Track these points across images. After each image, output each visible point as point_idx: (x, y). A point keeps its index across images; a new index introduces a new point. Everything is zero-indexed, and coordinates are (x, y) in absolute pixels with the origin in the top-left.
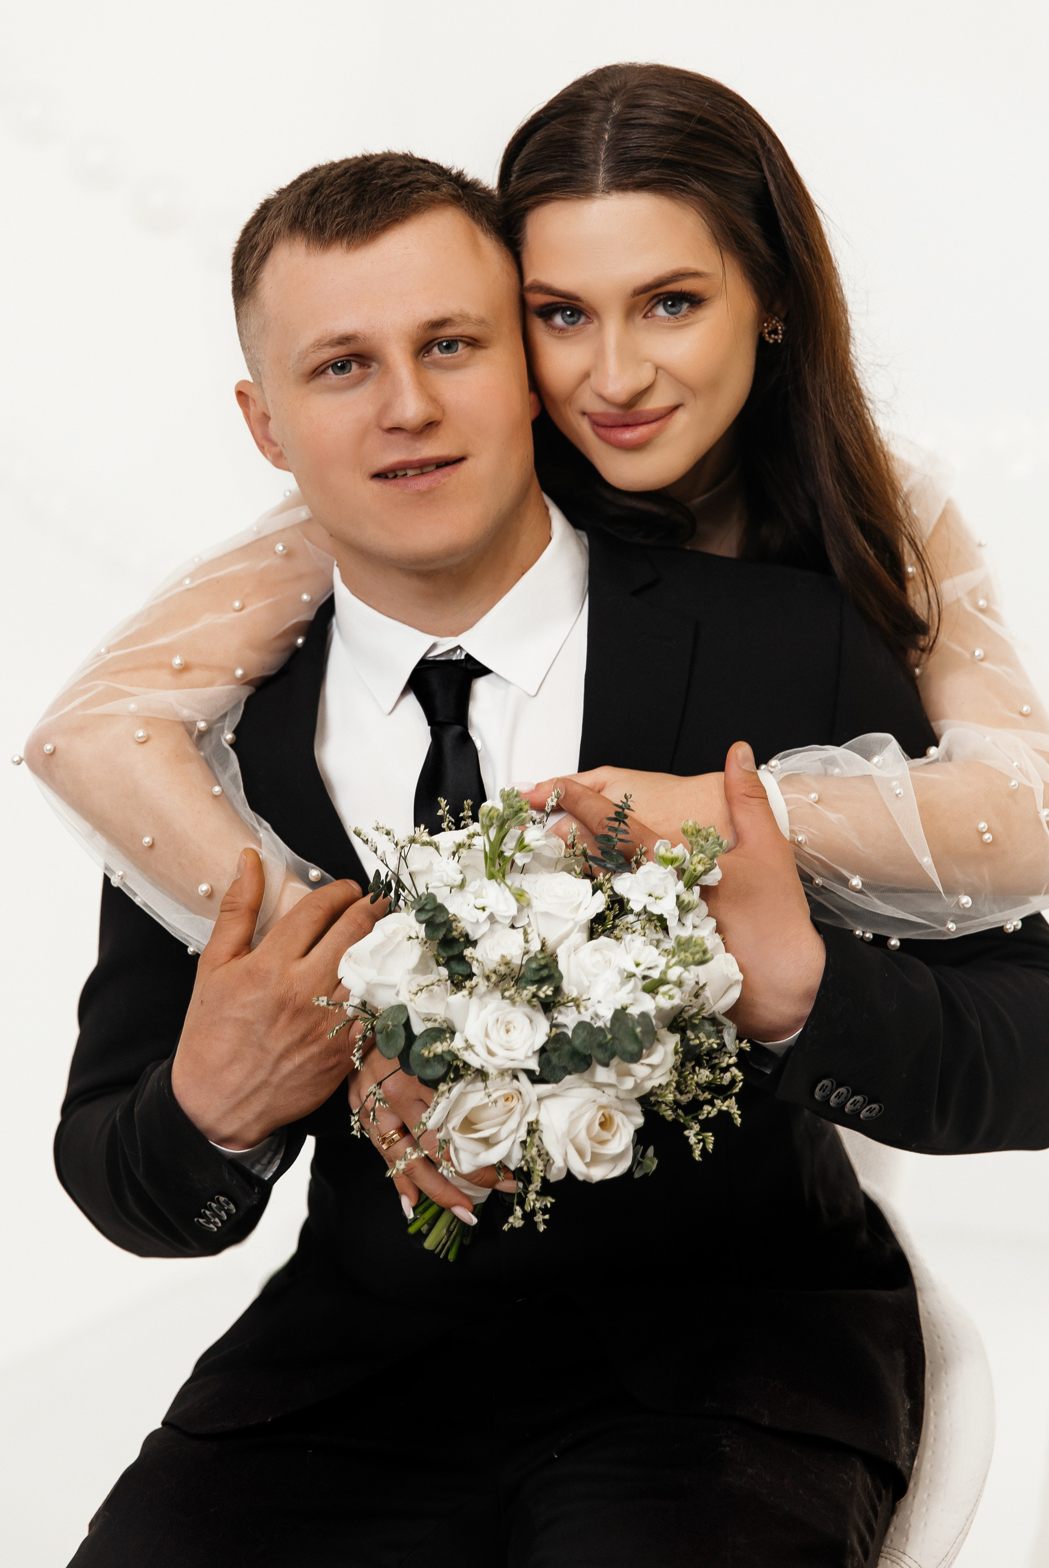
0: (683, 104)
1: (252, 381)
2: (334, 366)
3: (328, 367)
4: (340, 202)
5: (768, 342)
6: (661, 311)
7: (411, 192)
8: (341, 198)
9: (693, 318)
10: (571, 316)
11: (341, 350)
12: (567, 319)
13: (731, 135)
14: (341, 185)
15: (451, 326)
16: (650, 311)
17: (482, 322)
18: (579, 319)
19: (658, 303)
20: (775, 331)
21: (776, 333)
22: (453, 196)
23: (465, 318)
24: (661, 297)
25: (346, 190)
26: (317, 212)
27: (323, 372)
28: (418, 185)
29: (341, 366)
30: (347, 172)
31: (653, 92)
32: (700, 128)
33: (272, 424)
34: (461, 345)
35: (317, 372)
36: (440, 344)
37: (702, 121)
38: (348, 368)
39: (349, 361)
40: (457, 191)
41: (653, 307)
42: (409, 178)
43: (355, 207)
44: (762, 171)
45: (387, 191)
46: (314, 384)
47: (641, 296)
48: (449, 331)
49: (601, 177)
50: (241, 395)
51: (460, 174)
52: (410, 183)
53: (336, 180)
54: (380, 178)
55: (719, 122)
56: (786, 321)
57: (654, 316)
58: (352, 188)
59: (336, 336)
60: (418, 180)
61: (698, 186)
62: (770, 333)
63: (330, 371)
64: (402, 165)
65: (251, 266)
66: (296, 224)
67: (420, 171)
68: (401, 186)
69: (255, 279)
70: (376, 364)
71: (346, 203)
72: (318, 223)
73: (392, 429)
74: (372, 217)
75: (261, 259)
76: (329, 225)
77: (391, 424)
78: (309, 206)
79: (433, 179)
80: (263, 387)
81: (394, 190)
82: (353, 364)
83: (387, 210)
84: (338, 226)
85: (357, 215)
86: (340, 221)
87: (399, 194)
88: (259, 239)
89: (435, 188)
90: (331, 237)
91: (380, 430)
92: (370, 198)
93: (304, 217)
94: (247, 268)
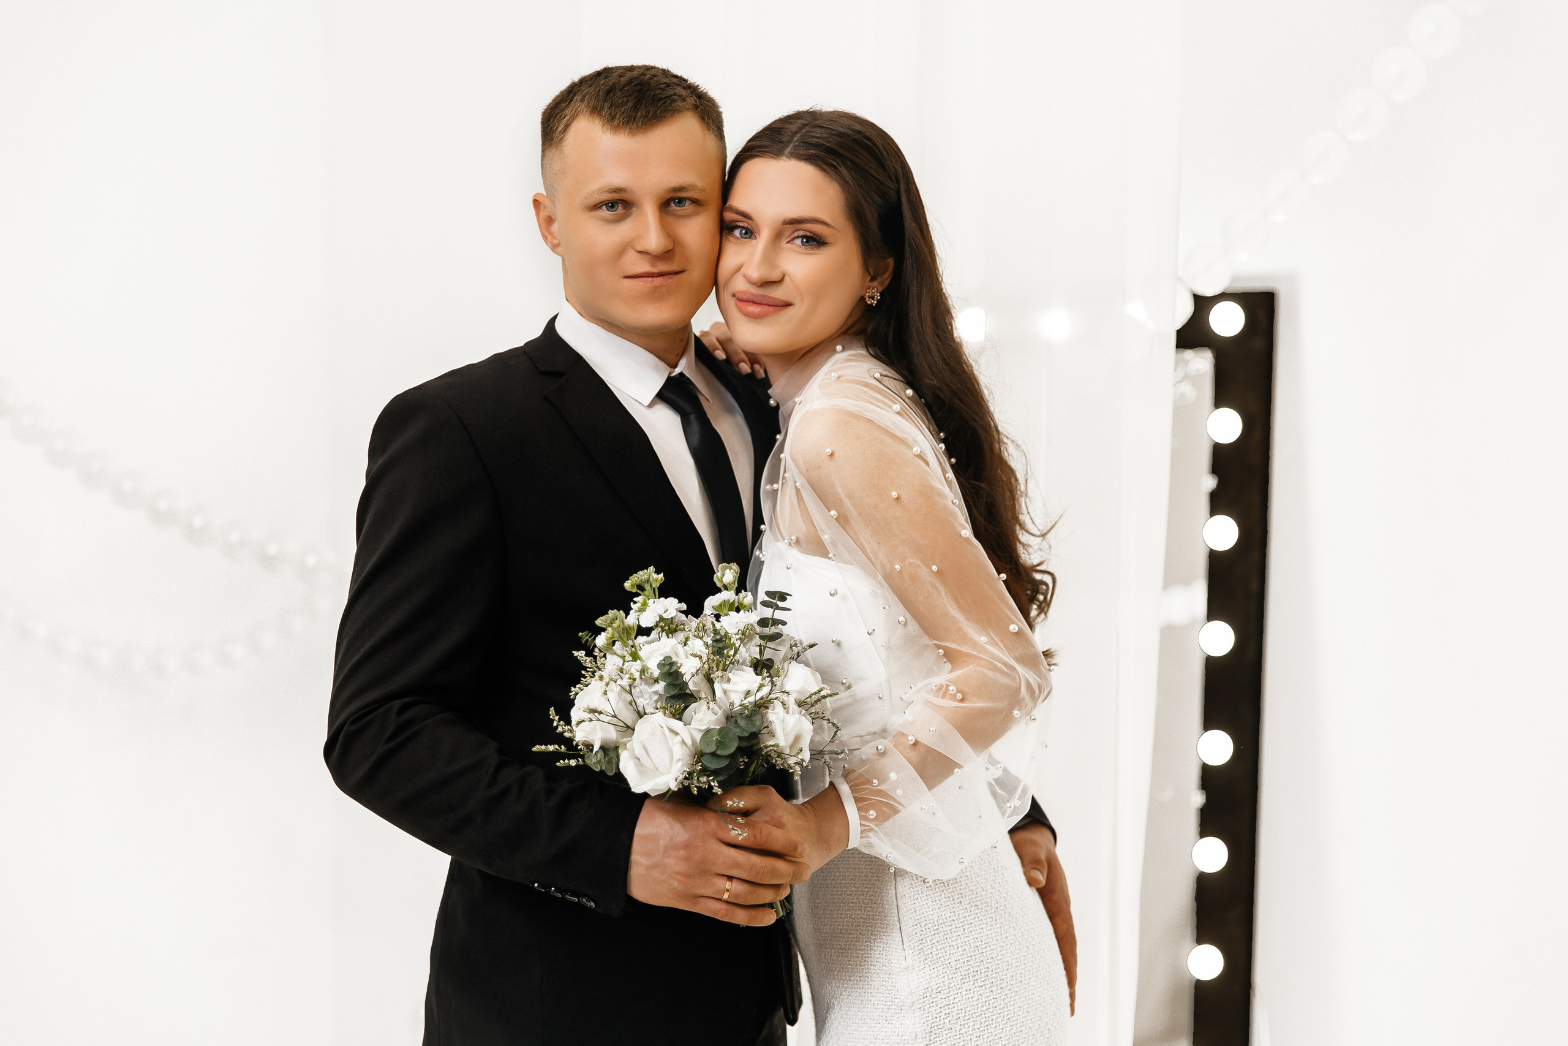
1: (545, 194)
2: (607, 205)
3: (602, 206)
4: (627, 103)
6: (801, 241)
7: (670, 102)
8: (628, 101)
10: (746, 233)
11: (616, 196)
12: (743, 234)
14: (628, 91)
15: (685, 192)
16: (792, 239)
17: (702, 190)
18: (750, 236)
20: (872, 297)
22: (694, 106)
23: (693, 187)
24: (800, 233)
26: (611, 106)
27: (600, 207)
28: (676, 97)
29: (611, 205)
30: (632, 83)
33: (556, 226)
34: (688, 202)
35: (596, 207)
36: (675, 201)
38: (616, 207)
39: (617, 203)
40: (696, 101)
41: (794, 238)
42: (669, 93)
43: (635, 108)
45: (656, 100)
46: (594, 213)
47: (788, 226)
48: (683, 194)
49: (788, 151)
50: (536, 203)
52: (671, 95)
54: (653, 90)
58: (636, 94)
59: (613, 187)
60: (675, 94)
63: (604, 208)
64: (665, 81)
65: (560, 129)
66: (595, 111)
67: (675, 86)
68: (665, 98)
69: (562, 138)
70: (634, 209)
71: (630, 104)
72: (610, 114)
73: (640, 252)
74: (646, 117)
75: (567, 126)
76: (618, 116)
77: (639, 248)
78: (605, 100)
79: (684, 93)
80: (553, 202)
81: (661, 99)
82: (620, 205)
83: (655, 113)
84: (623, 119)
85: (637, 113)
86: (625, 115)
87: (664, 103)
88: (567, 111)
89: (684, 100)
90: (618, 125)
91: (632, 250)
92: (646, 104)
93: (602, 108)
94: (557, 129)
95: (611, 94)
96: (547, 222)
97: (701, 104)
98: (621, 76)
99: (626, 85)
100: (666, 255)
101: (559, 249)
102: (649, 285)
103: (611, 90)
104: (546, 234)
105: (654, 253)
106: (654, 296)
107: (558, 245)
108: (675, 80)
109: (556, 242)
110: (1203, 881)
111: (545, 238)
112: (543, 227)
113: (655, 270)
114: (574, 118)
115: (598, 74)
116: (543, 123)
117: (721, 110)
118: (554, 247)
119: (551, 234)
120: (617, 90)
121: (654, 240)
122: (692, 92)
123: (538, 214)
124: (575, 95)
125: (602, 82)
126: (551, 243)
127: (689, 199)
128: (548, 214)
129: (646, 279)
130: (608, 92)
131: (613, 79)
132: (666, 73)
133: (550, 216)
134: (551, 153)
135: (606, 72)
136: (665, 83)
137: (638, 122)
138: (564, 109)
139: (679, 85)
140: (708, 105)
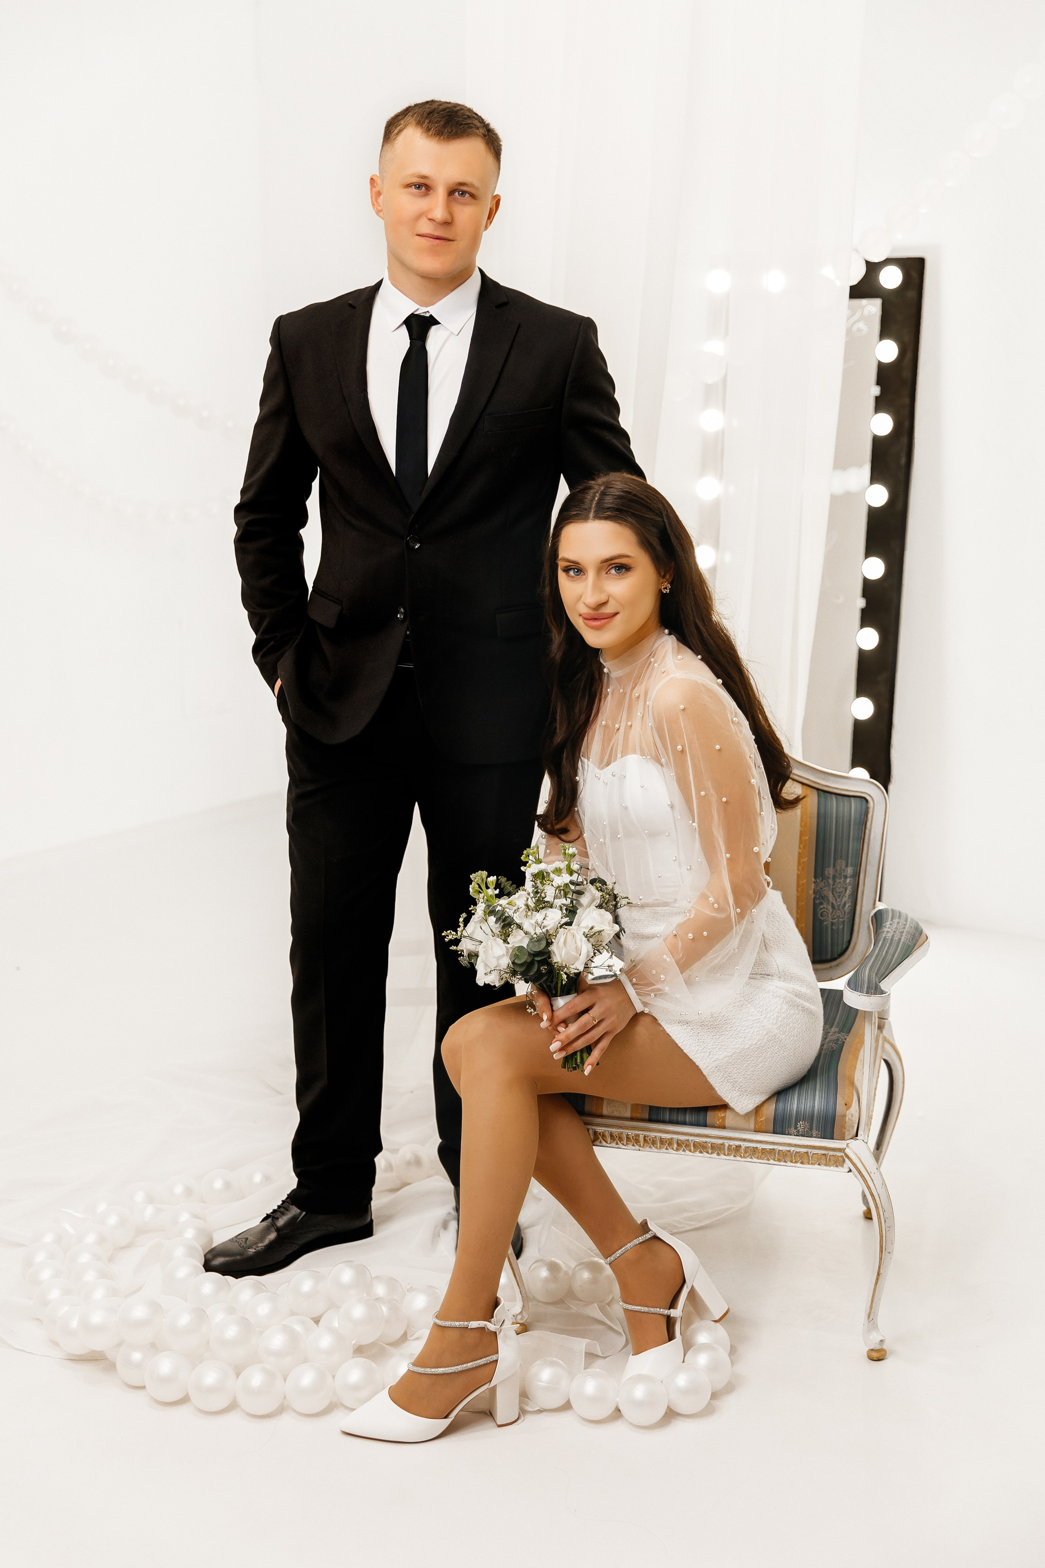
0: (630, 489)
1: (378, 175)
2: (415, 185)
4: (440, 122)
5: (663, 592)
6: (613, 571)
7: (468, 128)
8: (441, 120)
9: (626, 575)
10: (577, 572)
11: (422, 181)
12: (575, 573)
13: (648, 503)
14: (442, 114)
16: (609, 571)
18: (580, 573)
19: (612, 568)
20: (666, 588)
21: (667, 589)
22: (483, 134)
23: (472, 186)
24: (613, 566)
25: (443, 117)
26: (430, 122)
27: (411, 186)
29: (419, 186)
31: (618, 483)
32: (634, 498)
33: (381, 197)
34: (467, 195)
35: (409, 186)
36: (459, 192)
37: (635, 495)
38: (421, 188)
39: (422, 186)
40: (485, 132)
41: (610, 570)
42: (469, 122)
43: (444, 126)
44: (663, 518)
45: (458, 124)
46: (406, 190)
47: (604, 564)
48: (465, 188)
49: (592, 515)
51: (488, 125)
52: (469, 124)
53: (441, 111)
54: (458, 117)
55: (643, 497)
56: (671, 584)
57: (610, 573)
58: (447, 118)
59: (421, 174)
60: (472, 123)
61: (630, 519)
62: (664, 588)
63: (413, 187)
64: (468, 114)
65: (395, 132)
66: (419, 123)
67: (474, 119)
68: (465, 124)
69: (395, 138)
70: (431, 191)
71: (442, 123)
72: (428, 127)
73: (430, 219)
74: (450, 133)
75: (400, 131)
76: (432, 129)
77: (430, 217)
78: (426, 118)
79: (478, 124)
80: (383, 180)
81: (462, 124)
82: (423, 187)
83: (457, 132)
84: (436, 131)
85: (445, 129)
86: (437, 129)
87: (463, 127)
88: (402, 122)
89: (478, 128)
90: (432, 134)
91: (425, 217)
92: (452, 125)
93: (424, 122)
94: (393, 132)
95: (431, 115)
96: (377, 195)
97: (488, 134)
98: (440, 105)
99: (443, 111)
100: (447, 223)
101: (381, 214)
102: (429, 243)
103: (432, 112)
104: (375, 203)
105: (438, 221)
106: (433, 252)
107: (381, 211)
108: (475, 116)
109: (380, 208)
110: (863, 656)
111: (373, 205)
112: (374, 197)
113: (437, 233)
114: (405, 127)
115: (427, 102)
116: (386, 128)
117: (501, 143)
118: (378, 212)
119: (377, 202)
120: (436, 113)
121: (439, 213)
122: (484, 126)
123: (371, 189)
124: (409, 112)
125: (427, 107)
126: (376, 208)
127: (469, 193)
128: (378, 190)
129: (428, 239)
130: (430, 113)
131: (435, 106)
132: (470, 110)
133: (379, 191)
134: (387, 147)
135: (433, 102)
136: (468, 115)
137: (445, 135)
138: (400, 120)
139: (477, 119)
140: (493, 137)
